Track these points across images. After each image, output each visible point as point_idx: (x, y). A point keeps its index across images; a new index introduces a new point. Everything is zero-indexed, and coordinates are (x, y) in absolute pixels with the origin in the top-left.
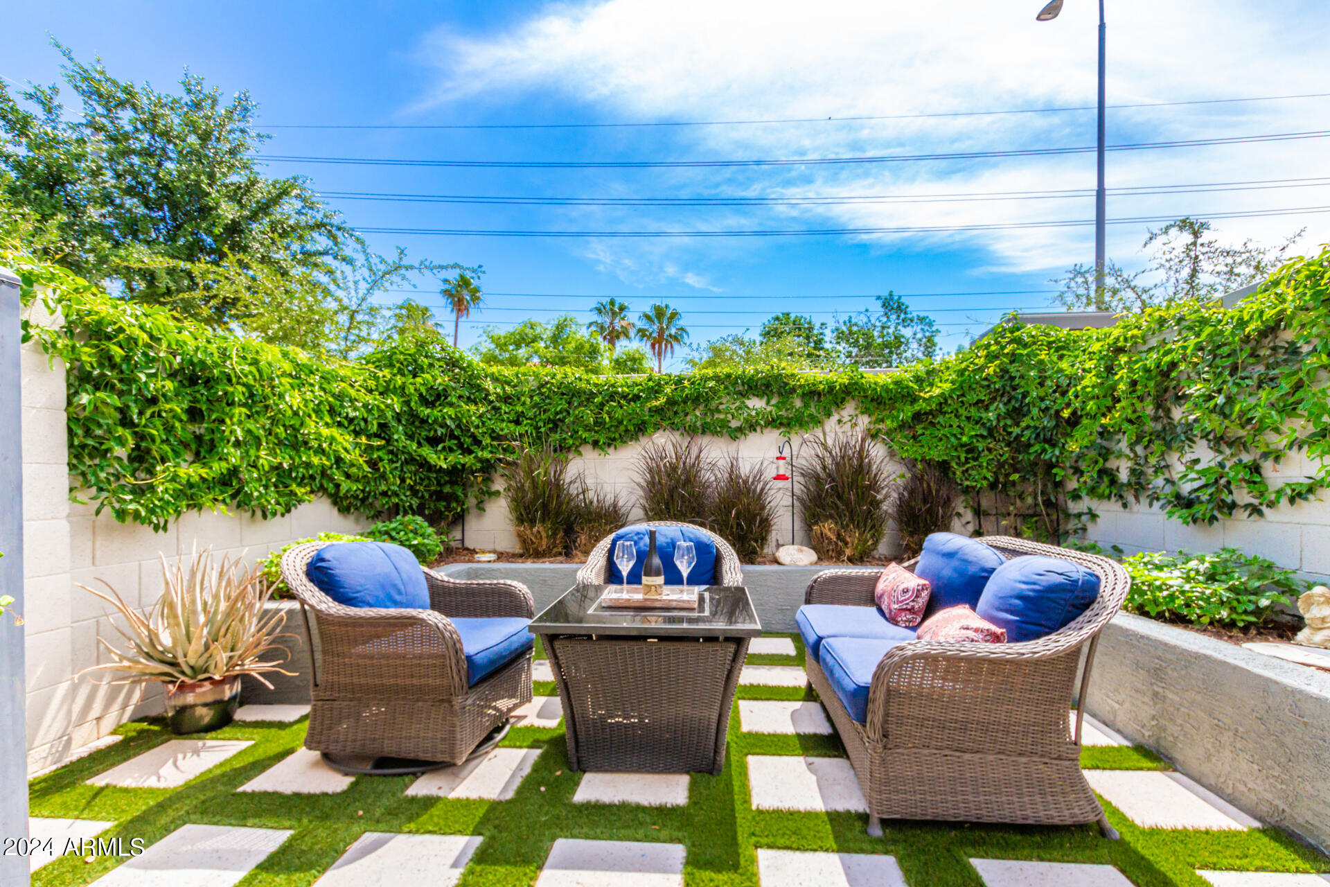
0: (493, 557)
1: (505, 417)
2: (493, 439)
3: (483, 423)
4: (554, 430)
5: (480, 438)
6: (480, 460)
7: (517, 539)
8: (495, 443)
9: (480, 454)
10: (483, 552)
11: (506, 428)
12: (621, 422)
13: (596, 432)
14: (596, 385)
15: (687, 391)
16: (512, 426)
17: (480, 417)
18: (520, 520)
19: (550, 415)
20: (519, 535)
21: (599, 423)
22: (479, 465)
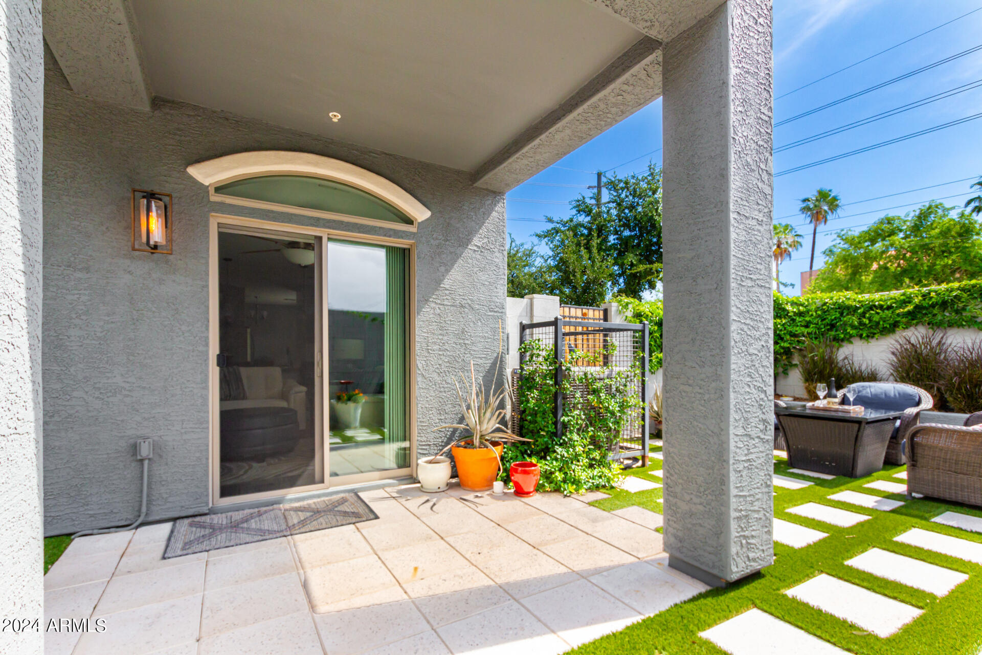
0: (791, 399)
1: (799, 324)
2: (791, 336)
3: (785, 329)
4: (831, 330)
5: (783, 336)
6: (783, 348)
7: (805, 390)
8: (792, 339)
9: (782, 344)
10: (786, 396)
11: (799, 330)
12: (878, 323)
13: (860, 329)
14: (859, 302)
15: (933, 300)
16: (803, 329)
17: (783, 325)
18: (807, 380)
19: (827, 321)
20: (806, 388)
21: (861, 323)
22: (782, 351)
